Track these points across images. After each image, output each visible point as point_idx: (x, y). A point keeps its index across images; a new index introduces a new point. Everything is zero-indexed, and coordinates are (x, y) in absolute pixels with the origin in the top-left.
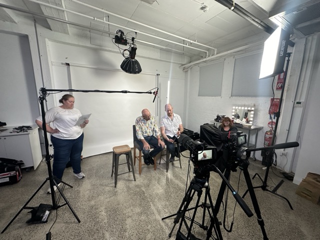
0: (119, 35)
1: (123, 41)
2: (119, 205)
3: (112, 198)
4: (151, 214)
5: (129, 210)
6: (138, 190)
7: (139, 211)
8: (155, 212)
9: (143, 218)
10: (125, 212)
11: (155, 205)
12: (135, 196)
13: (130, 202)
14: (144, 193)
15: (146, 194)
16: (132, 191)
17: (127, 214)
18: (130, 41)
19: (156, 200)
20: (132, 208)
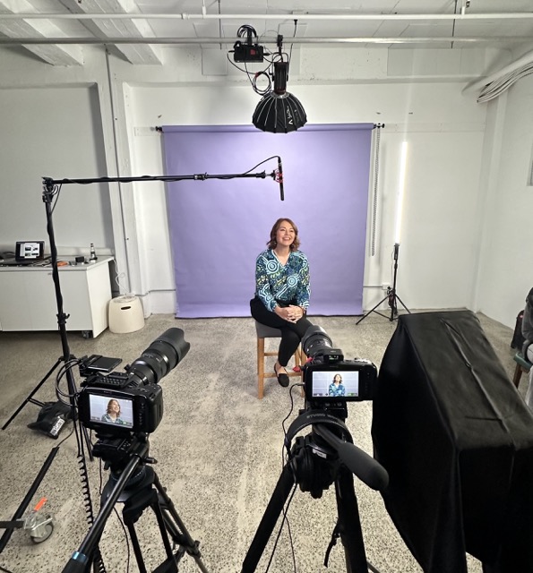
0: (243, 39)
1: (253, 52)
2: (180, 444)
3: (177, 427)
4: (231, 491)
5: (192, 464)
6: (237, 428)
7: (210, 474)
8: (243, 491)
9: (209, 491)
10: (182, 464)
11: (251, 476)
12: (222, 440)
13: (205, 448)
14: (244, 441)
15: (247, 445)
16: (223, 427)
17: (183, 470)
18: (271, 48)
19: (262, 466)
20: (200, 461)
